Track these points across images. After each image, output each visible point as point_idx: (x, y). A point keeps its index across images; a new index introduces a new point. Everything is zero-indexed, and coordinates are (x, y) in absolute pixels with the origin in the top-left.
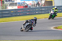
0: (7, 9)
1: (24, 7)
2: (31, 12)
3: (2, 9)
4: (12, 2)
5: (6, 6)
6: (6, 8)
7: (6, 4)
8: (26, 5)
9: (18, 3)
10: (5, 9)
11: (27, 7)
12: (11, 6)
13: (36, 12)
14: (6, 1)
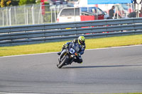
0: (56, 22)
2: (111, 30)
3: (44, 21)
4: (68, 6)
5: (53, 14)
6: (54, 20)
7: (53, 11)
8: (100, 13)
9: (83, 8)
10: (51, 23)
11: (103, 18)
12: (66, 15)
13: (122, 29)
14: (54, 4)
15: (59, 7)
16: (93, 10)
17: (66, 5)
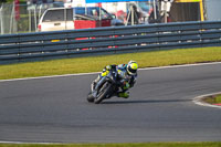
0: (37, 31)
1: (97, 26)
2: (123, 43)
3: (19, 29)
4: (55, 6)
5: (32, 18)
6: (33, 28)
7: (32, 13)
8: (105, 16)
10: (30, 32)
11: (109, 24)
12: (52, 20)
15: (41, 7)
16: (94, 11)
17: (51, 5)
